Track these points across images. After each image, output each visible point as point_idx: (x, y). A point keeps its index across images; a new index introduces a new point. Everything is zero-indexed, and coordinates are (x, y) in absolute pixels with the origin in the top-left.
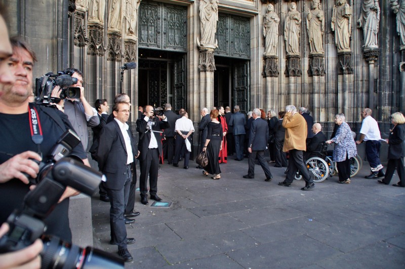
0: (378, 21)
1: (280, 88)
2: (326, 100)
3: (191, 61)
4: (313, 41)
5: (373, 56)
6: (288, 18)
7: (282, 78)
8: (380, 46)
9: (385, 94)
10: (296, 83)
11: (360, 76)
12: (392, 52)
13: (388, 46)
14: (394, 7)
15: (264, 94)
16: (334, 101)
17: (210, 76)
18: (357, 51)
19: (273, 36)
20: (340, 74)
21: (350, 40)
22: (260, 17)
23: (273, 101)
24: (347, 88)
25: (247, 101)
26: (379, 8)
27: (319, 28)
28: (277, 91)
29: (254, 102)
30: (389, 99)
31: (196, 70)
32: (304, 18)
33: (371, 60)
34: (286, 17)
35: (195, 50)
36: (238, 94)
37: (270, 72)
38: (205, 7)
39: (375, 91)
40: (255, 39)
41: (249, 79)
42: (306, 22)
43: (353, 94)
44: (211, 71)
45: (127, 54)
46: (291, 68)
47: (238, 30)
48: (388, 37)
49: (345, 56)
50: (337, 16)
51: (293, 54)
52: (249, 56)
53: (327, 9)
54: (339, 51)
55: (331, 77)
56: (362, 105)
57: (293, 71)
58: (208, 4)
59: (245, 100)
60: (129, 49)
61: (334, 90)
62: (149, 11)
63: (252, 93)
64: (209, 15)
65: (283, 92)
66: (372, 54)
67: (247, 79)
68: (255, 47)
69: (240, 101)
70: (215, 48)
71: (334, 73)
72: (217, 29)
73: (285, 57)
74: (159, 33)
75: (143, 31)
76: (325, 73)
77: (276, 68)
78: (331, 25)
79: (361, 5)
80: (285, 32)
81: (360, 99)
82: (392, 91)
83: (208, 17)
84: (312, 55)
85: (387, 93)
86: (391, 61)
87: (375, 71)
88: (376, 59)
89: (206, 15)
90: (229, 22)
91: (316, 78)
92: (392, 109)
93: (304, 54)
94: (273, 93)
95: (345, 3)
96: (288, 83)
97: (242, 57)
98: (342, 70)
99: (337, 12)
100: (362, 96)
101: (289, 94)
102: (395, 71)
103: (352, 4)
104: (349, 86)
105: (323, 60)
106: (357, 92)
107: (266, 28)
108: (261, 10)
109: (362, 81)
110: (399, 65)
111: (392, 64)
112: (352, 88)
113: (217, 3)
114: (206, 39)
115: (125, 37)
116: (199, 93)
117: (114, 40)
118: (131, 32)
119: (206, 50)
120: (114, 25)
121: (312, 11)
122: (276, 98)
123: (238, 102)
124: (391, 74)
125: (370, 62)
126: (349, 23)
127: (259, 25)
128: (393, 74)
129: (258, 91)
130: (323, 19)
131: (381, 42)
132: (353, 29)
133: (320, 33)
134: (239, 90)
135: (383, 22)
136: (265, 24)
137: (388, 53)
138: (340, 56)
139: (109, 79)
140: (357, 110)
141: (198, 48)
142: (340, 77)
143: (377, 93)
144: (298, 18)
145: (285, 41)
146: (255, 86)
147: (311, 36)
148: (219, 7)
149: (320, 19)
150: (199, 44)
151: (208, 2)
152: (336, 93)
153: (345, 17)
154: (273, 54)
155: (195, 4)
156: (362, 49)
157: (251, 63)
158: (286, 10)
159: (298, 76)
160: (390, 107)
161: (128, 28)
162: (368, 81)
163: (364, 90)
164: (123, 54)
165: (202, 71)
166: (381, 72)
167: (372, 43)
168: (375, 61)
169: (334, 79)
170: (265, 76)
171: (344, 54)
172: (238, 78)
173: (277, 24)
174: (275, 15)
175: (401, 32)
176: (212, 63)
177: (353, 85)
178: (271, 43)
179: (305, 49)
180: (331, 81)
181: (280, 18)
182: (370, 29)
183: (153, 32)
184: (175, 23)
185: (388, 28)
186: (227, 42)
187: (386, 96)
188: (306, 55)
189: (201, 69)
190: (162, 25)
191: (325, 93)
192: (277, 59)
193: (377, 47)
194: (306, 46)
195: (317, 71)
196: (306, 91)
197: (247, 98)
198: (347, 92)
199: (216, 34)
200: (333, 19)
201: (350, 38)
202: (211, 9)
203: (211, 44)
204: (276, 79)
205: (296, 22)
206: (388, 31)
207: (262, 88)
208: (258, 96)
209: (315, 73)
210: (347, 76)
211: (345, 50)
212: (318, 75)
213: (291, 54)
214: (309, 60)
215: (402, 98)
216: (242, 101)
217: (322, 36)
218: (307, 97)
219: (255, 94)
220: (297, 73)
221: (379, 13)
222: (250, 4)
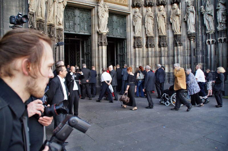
0: (195, 18)
1: (143, 54)
2: (168, 60)
3: (94, 40)
4: (160, 29)
5: (193, 36)
6: (147, 16)
7: (144, 48)
8: (196, 31)
9: (200, 56)
10: (152, 51)
11: (186, 47)
12: (202, 34)
13: (200, 31)
14: (202, 11)
15: (134, 57)
16: (173, 60)
17: (105, 48)
18: (184, 34)
19: (139, 26)
20: (175, 46)
21: (180, 28)
22: (131, 15)
23: (140, 62)
24: (180, 54)
25: (125, 62)
26: (195, 11)
27: (164, 21)
28: (142, 56)
29: (129, 62)
30: (201, 59)
31: (97, 45)
32: (156, 16)
33: (192, 39)
34: (146, 15)
35: (96, 34)
36: (120, 58)
37: (138, 45)
38: (101, 10)
39: (194, 55)
40: (129, 27)
41: (126, 49)
42: (156, 18)
43: (183, 57)
44: (105, 45)
45: (58, 36)
46: (149, 43)
47: (119, 22)
48: (200, 26)
49: (178, 36)
50: (173, 15)
51: (150, 35)
52: (126, 37)
53: (168, 11)
54: (175, 34)
55: (171, 48)
56: (187, 63)
57: (150, 45)
58: (103, 8)
59: (124, 61)
60: (59, 34)
61: (173, 55)
62: (70, 12)
63: (128, 57)
64: (103, 14)
65: (145, 56)
66: (192, 35)
67: (125, 49)
68: (129, 31)
69: (121, 62)
70: (107, 32)
71: (172, 46)
72: (108, 22)
73: (145, 37)
74: (76, 24)
75: (66, 23)
76: (167, 46)
77: (141, 43)
78: (170, 19)
79: (186, 9)
80: (145, 24)
81: (186, 59)
82: (203, 55)
83: (103, 15)
84: (160, 36)
85: (201, 56)
86: (202, 39)
87: (194, 44)
88: (194, 38)
89: (102, 14)
90: (115, 18)
91: (163, 48)
92: (203, 64)
93: (156, 35)
94: (139, 57)
95: (177, 8)
96: (148, 51)
97: (122, 37)
98: (176, 44)
99: (173, 13)
100: (188, 58)
101: (148, 57)
102: (204, 44)
103: (181, 8)
104: (181, 52)
105: (166, 39)
106: (185, 56)
107: (135, 21)
108: (132, 11)
109: (187, 49)
110: (206, 41)
111: (203, 41)
112: (182, 53)
113: (108, 7)
114: (102, 28)
115: (57, 27)
116: (99, 58)
117: (50, 29)
118: (60, 24)
119: (102, 34)
120: (51, 20)
121: (160, 12)
122: (141, 60)
123: (120, 62)
124: (202, 46)
125: (191, 40)
126: (179, 19)
127: (131, 20)
128: (203, 46)
129: (131, 56)
130: (165, 16)
131: (196, 29)
132: (182, 22)
133: (164, 24)
134: (120, 56)
135: (197, 18)
136: (134, 19)
137: (200, 35)
138: (175, 36)
140: (185, 66)
141: (98, 32)
142: (175, 48)
143: (195, 56)
144: (152, 16)
145: (145, 28)
146: (129, 53)
147: (159, 26)
148: (109, 10)
149: (164, 16)
150: (98, 30)
151: (103, 7)
152: (174, 56)
153: (177, 15)
154: (139, 36)
155: (96, 8)
156: (187, 33)
157: (127, 40)
158: (146, 11)
159: (153, 47)
160: (202, 64)
161: (58, 21)
162: (191, 49)
163: (189, 55)
164: (55, 36)
165: (100, 45)
166: (197, 45)
167: (192, 30)
168: (194, 39)
169: (173, 49)
170: (135, 47)
171: (177, 36)
172: (120, 49)
173: (141, 19)
174: (140, 14)
175: (206, 24)
176: (106, 41)
177: (182, 52)
178: (138, 30)
179: (156, 33)
180: (171, 50)
181: (142, 15)
182: (190, 22)
183: (72, 24)
184: (84, 19)
185: (200, 22)
186: (114, 29)
187: (200, 58)
188: (157, 36)
189: (100, 44)
190: (77, 20)
191: (168, 57)
192: (141, 38)
193: (194, 31)
194: (157, 31)
195: (163, 44)
196: (157, 56)
197: (125, 60)
198: (179, 56)
199: (108, 25)
200: (171, 16)
201: (180, 27)
202: (104, 11)
203: (105, 30)
204: (141, 49)
205: (151, 18)
206: (200, 23)
207: (133, 54)
208: (131, 58)
209: (162, 46)
210: (179, 47)
211: (178, 33)
212: (164, 47)
213: (148, 35)
214: (159, 39)
215: (208, 58)
216: (122, 61)
217: (165, 25)
218: (158, 59)
219: (130, 57)
220: (152, 46)
221: (195, 14)
222: (126, 8)
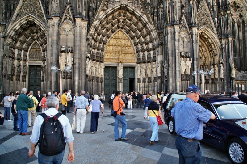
0: (160, 69)
4: (148, 74)
6: (142, 68)
19: (139, 73)
20: (154, 82)
21: (156, 73)
27: (149, 70)
28: (141, 87)
31: (118, 82)
32: (146, 68)
38: (119, 68)
44: (121, 83)
47: (131, 71)
48: (162, 73)
51: (144, 77)
52: (135, 77)
60: (101, 79)
75: (105, 74)
77: (140, 81)
78: (152, 69)
79: (157, 65)
80: (142, 72)
84: (148, 77)
88: (161, 79)
89: (120, 70)
95: (154, 64)
96: (143, 85)
105: (151, 79)
107: (138, 71)
112: (157, 86)
114: (120, 75)
117: (97, 79)
118: (102, 76)
121: (148, 66)
126: (155, 69)
133: (150, 72)
136: (137, 69)
139: (96, 86)
144: (144, 68)
150: (118, 77)
151: (120, 66)
154: (139, 77)
157: (135, 79)
167: (159, 75)
170: (138, 83)
173: (140, 70)
174: (140, 67)
178: (138, 75)
182: (158, 71)
183: (108, 74)
184: (114, 71)
186: (128, 74)
190: (110, 72)
191: (152, 87)
196: (147, 87)
202: (121, 68)
203: (121, 77)
204: (140, 84)
207: (137, 86)
211: (155, 76)
214: (148, 79)
220: (145, 82)
221: (160, 67)
222: (134, 64)
